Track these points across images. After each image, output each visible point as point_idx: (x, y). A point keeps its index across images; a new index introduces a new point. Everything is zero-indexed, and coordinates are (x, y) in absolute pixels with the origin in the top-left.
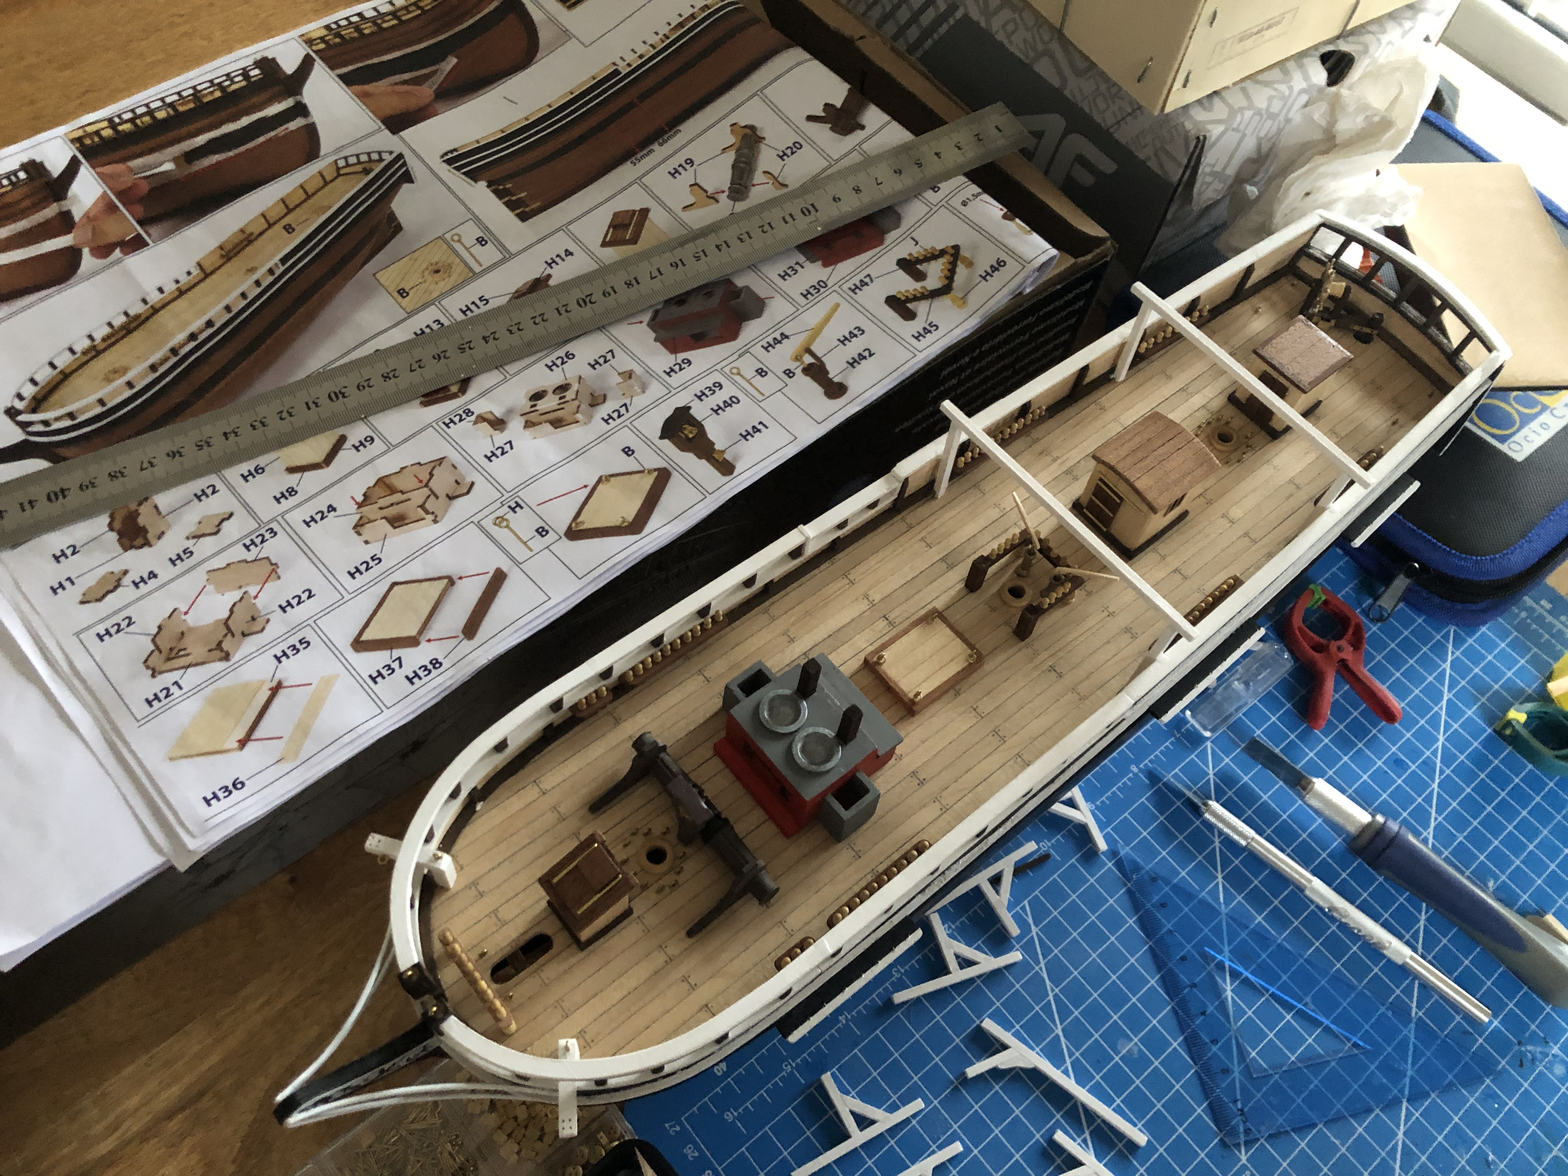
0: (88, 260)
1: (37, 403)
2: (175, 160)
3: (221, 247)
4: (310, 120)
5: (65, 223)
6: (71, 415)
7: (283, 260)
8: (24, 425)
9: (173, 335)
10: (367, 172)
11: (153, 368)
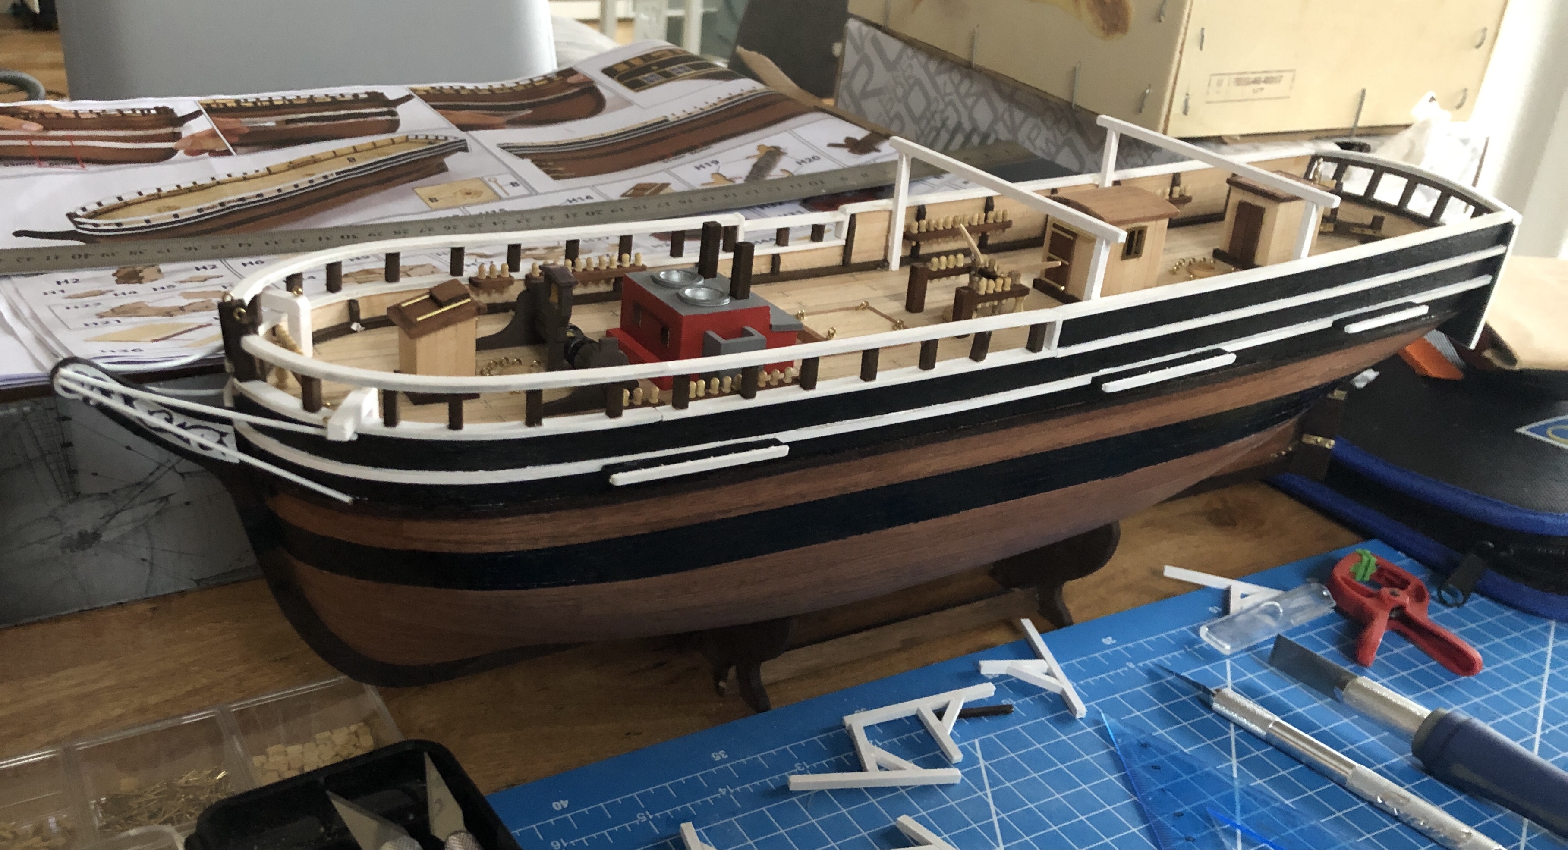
0: (181, 154)
1: (95, 215)
2: (277, 122)
3: (290, 163)
4: (397, 118)
5: (176, 137)
6: (119, 224)
7: (337, 173)
8: (76, 224)
9: (227, 196)
10: (430, 143)
11: (200, 210)
